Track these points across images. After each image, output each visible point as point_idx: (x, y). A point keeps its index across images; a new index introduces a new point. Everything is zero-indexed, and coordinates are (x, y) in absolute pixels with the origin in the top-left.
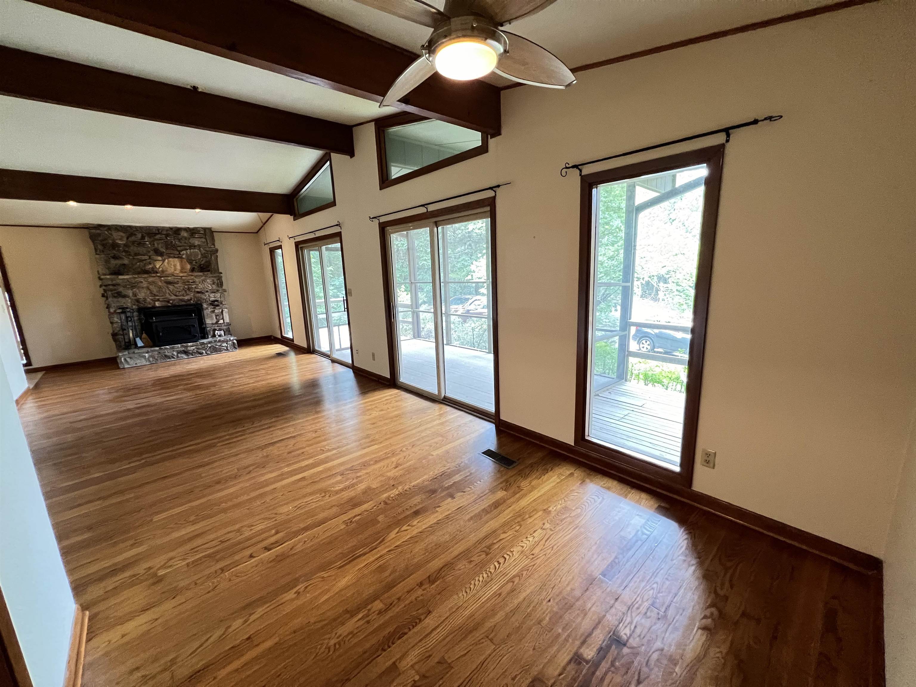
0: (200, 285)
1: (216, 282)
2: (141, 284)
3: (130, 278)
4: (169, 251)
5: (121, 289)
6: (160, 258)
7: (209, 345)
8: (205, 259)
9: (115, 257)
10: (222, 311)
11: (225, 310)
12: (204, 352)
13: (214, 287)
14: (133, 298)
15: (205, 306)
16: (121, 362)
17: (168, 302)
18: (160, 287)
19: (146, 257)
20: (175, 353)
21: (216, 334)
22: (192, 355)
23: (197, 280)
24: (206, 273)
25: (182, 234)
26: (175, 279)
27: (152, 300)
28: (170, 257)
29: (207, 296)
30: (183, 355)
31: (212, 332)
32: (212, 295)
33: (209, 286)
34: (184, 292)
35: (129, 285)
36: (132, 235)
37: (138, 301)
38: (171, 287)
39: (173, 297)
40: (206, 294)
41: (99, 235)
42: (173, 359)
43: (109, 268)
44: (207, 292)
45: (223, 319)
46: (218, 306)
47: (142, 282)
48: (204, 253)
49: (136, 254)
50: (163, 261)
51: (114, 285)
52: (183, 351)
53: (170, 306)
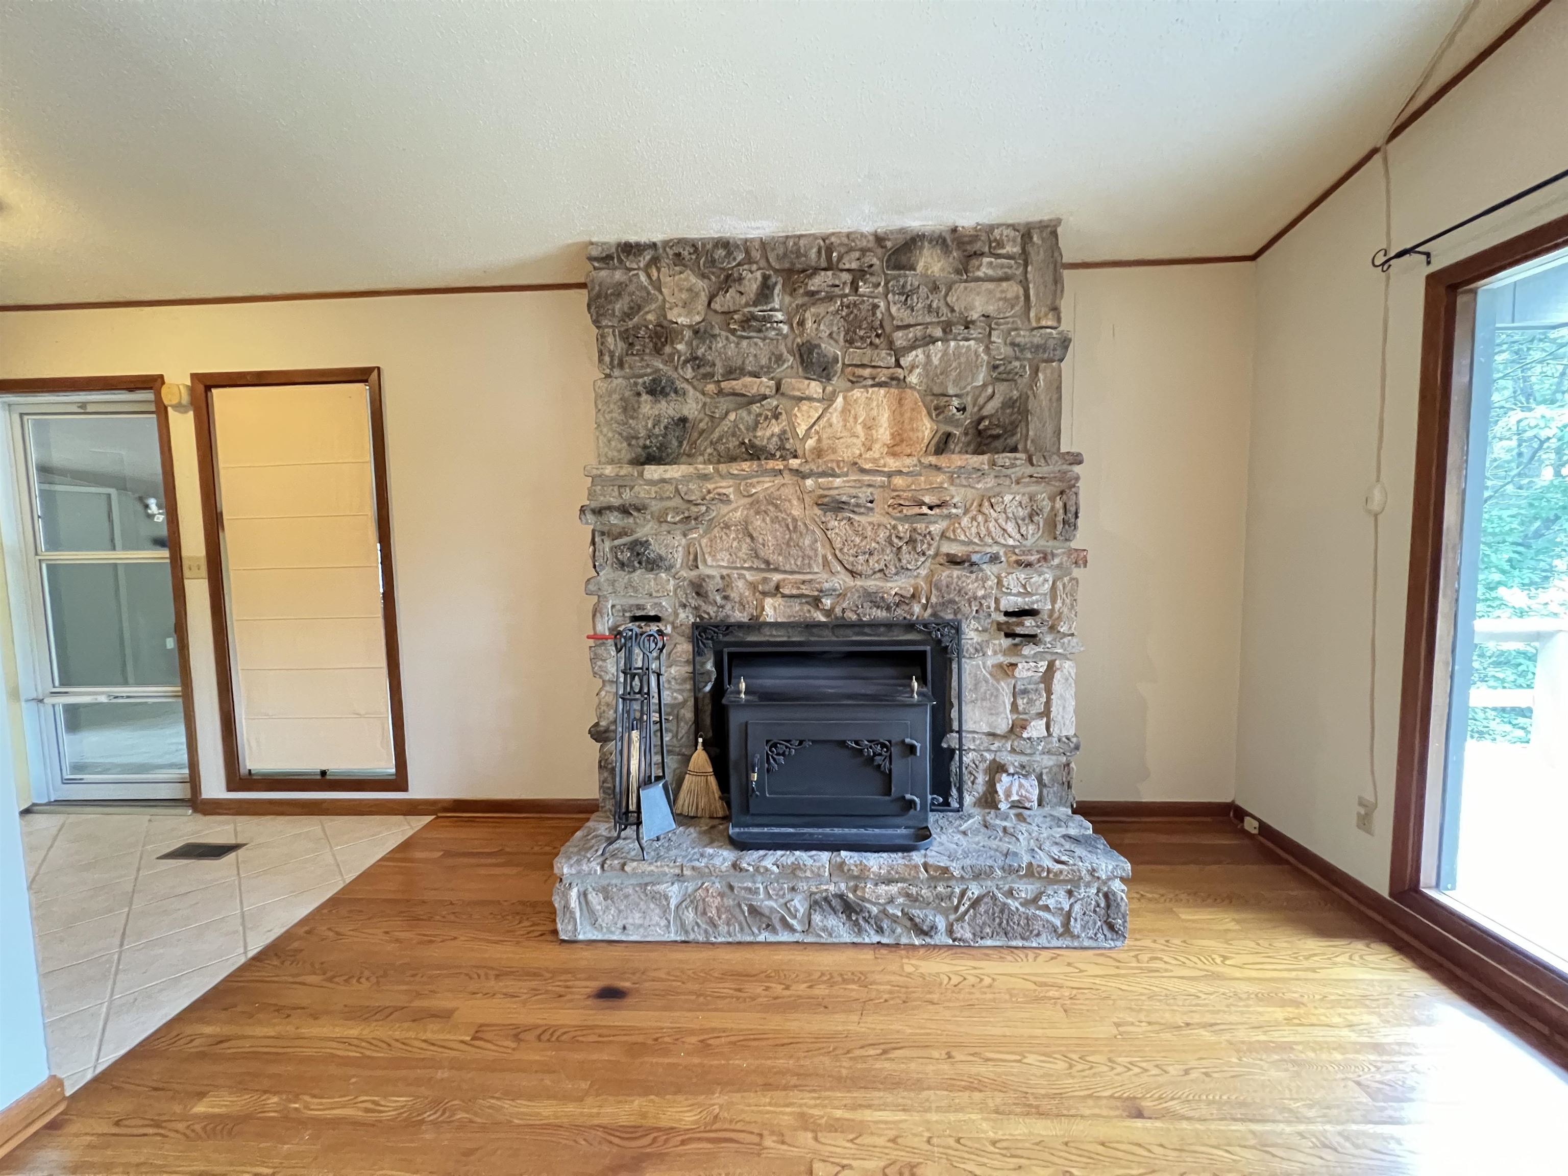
0: (965, 521)
1: (1047, 505)
2: (724, 509)
3: (687, 479)
4: (856, 355)
5: (645, 530)
6: (815, 388)
7: (975, 890)
8: (1001, 388)
9: (657, 389)
10: (1051, 667)
11: (1066, 669)
12: (941, 923)
13: (1033, 534)
14: (684, 573)
15: (971, 635)
16: (566, 907)
17: (816, 602)
18: (793, 527)
19: (765, 384)
20: (799, 904)
21: (1000, 789)
22: (880, 930)
23: (957, 495)
24: (1004, 458)
25: (920, 267)
26: (861, 484)
27: (753, 586)
28: (855, 382)
29: (992, 582)
30: (833, 921)
31: (981, 779)
32: (1014, 580)
33: (1010, 527)
34: (889, 556)
35: (676, 511)
36: (729, 280)
37: (699, 589)
38: (838, 526)
39: (841, 580)
40: (990, 570)
41: (619, 290)
42: (785, 937)
43: (630, 439)
44: (994, 559)
45: (1046, 713)
46: (1031, 638)
47: (724, 499)
48: (1007, 360)
49: (732, 373)
50: (828, 400)
51: (625, 510)
52: (841, 897)
53: (820, 625)
